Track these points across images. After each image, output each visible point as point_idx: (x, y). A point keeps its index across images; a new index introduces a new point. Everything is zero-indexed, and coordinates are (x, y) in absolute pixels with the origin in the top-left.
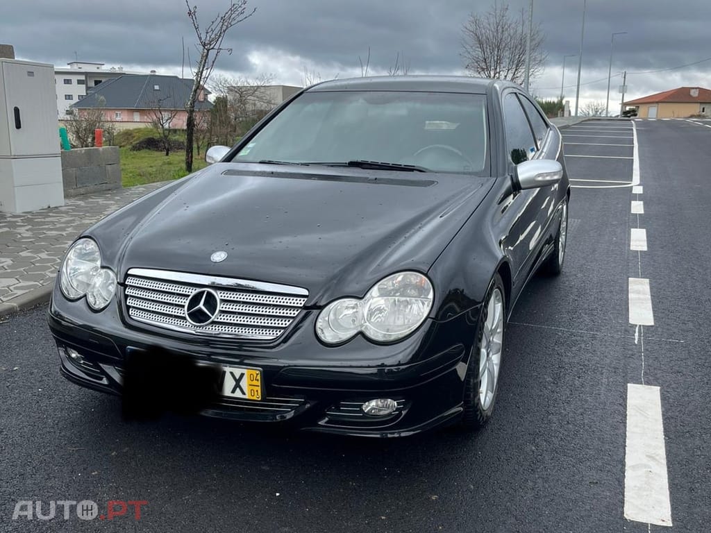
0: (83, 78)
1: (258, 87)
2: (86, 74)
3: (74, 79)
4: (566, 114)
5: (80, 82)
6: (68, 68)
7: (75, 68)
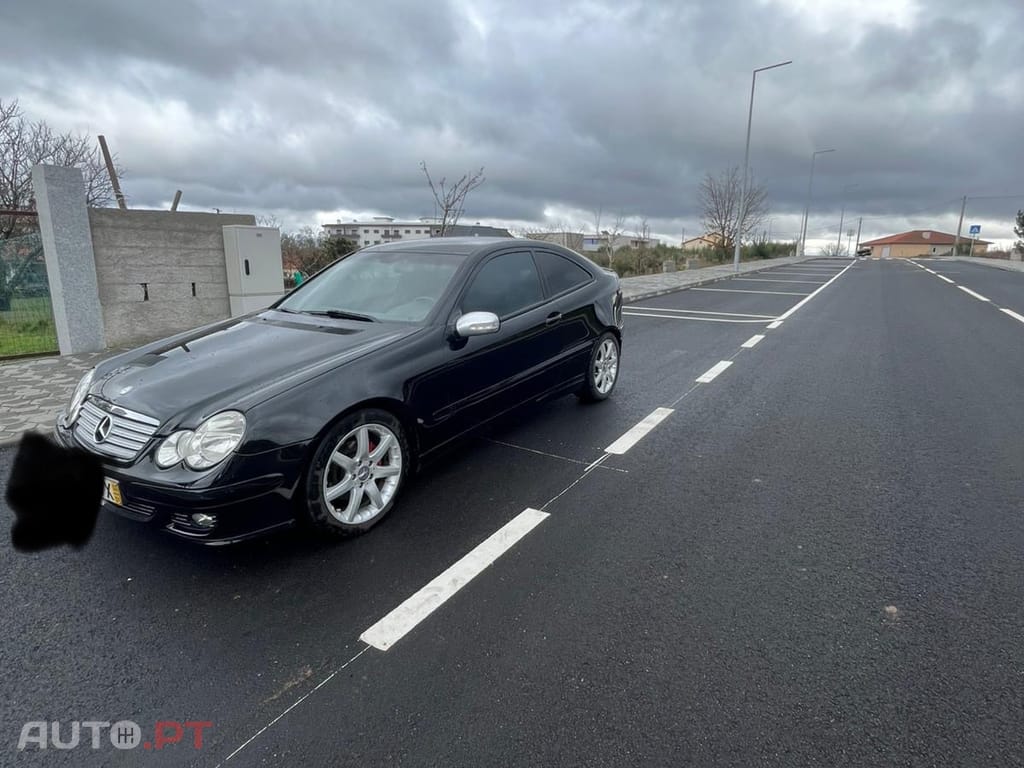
0: (428, 229)
1: (548, 234)
2: (431, 226)
3: (423, 230)
4: (798, 254)
5: (426, 232)
6: (418, 221)
7: (424, 222)
